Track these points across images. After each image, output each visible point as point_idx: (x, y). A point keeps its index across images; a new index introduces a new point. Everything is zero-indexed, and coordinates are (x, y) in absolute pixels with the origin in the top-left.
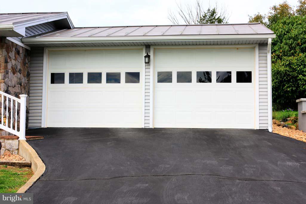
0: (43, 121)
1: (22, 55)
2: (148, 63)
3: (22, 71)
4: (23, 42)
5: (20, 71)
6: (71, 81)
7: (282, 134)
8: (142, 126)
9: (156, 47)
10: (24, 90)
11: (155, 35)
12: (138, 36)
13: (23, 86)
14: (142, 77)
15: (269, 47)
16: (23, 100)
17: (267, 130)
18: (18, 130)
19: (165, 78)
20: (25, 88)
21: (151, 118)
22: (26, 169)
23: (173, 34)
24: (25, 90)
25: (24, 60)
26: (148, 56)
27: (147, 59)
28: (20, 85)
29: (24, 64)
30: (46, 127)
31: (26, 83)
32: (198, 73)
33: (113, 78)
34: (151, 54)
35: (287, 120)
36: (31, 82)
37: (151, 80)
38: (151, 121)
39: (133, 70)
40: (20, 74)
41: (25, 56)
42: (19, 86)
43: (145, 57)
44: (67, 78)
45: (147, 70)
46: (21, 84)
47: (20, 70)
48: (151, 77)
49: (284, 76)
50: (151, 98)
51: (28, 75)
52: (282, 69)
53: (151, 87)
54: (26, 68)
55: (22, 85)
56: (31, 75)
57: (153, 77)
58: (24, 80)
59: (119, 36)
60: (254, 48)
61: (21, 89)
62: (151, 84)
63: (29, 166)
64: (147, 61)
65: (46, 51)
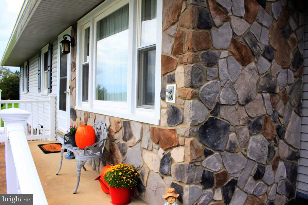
3: (277, 54)
5: (269, 52)
10: (285, 104)
13: (281, 94)
20: (285, 99)
24: (288, 103)
25: (283, 21)
28: (269, 92)
29: (283, 33)
31: (289, 85)
40: (270, 61)
42: (267, 95)
46: (275, 87)
54: (289, 42)
55: (278, 90)
58: (283, 78)
61: (274, 105)
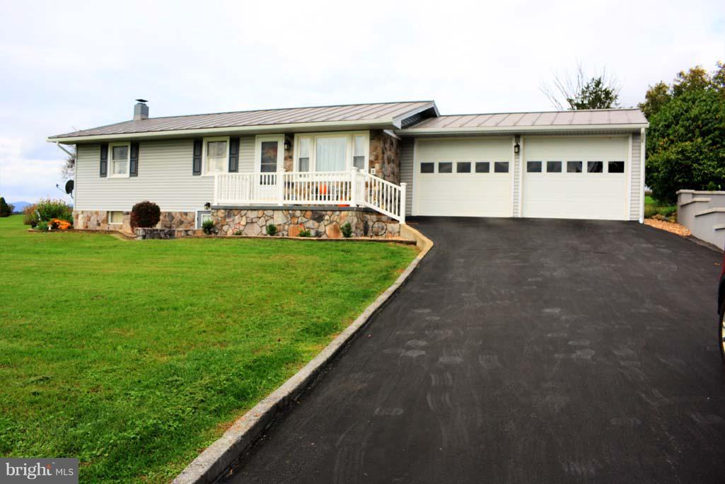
0: (413, 210)
1: (395, 145)
2: (517, 153)
3: (395, 161)
4: (395, 133)
6: (440, 171)
7: (654, 226)
8: (511, 215)
9: (525, 137)
11: (525, 125)
12: (507, 126)
13: (396, 176)
14: (511, 167)
15: (643, 137)
16: (402, 188)
17: (638, 222)
18: (399, 215)
19: (534, 167)
20: (397, 178)
21: (520, 208)
22: (413, 246)
23: (543, 124)
24: (403, 179)
25: (396, 151)
26: (517, 146)
27: (517, 149)
28: (393, 174)
29: (397, 154)
30: (415, 215)
31: (397, 173)
32: (569, 163)
33: (483, 168)
34: (521, 144)
35: (671, 215)
36: (402, 171)
37: (521, 171)
38: (519, 211)
39: (501, 160)
40: (394, 164)
41: (397, 146)
43: (515, 147)
44: (436, 168)
45: (517, 160)
46: (394, 172)
47: (393, 160)
48: (521, 167)
49: (675, 165)
50: (520, 187)
51: (399, 165)
52: (673, 157)
53: (520, 178)
54: (398, 158)
55: (395, 174)
56: (402, 165)
57: (522, 166)
58: (396, 170)
59: (489, 126)
60: (628, 137)
61: (394, 179)
62: (521, 174)
63: (414, 243)
64: (517, 151)
65: (417, 141)
